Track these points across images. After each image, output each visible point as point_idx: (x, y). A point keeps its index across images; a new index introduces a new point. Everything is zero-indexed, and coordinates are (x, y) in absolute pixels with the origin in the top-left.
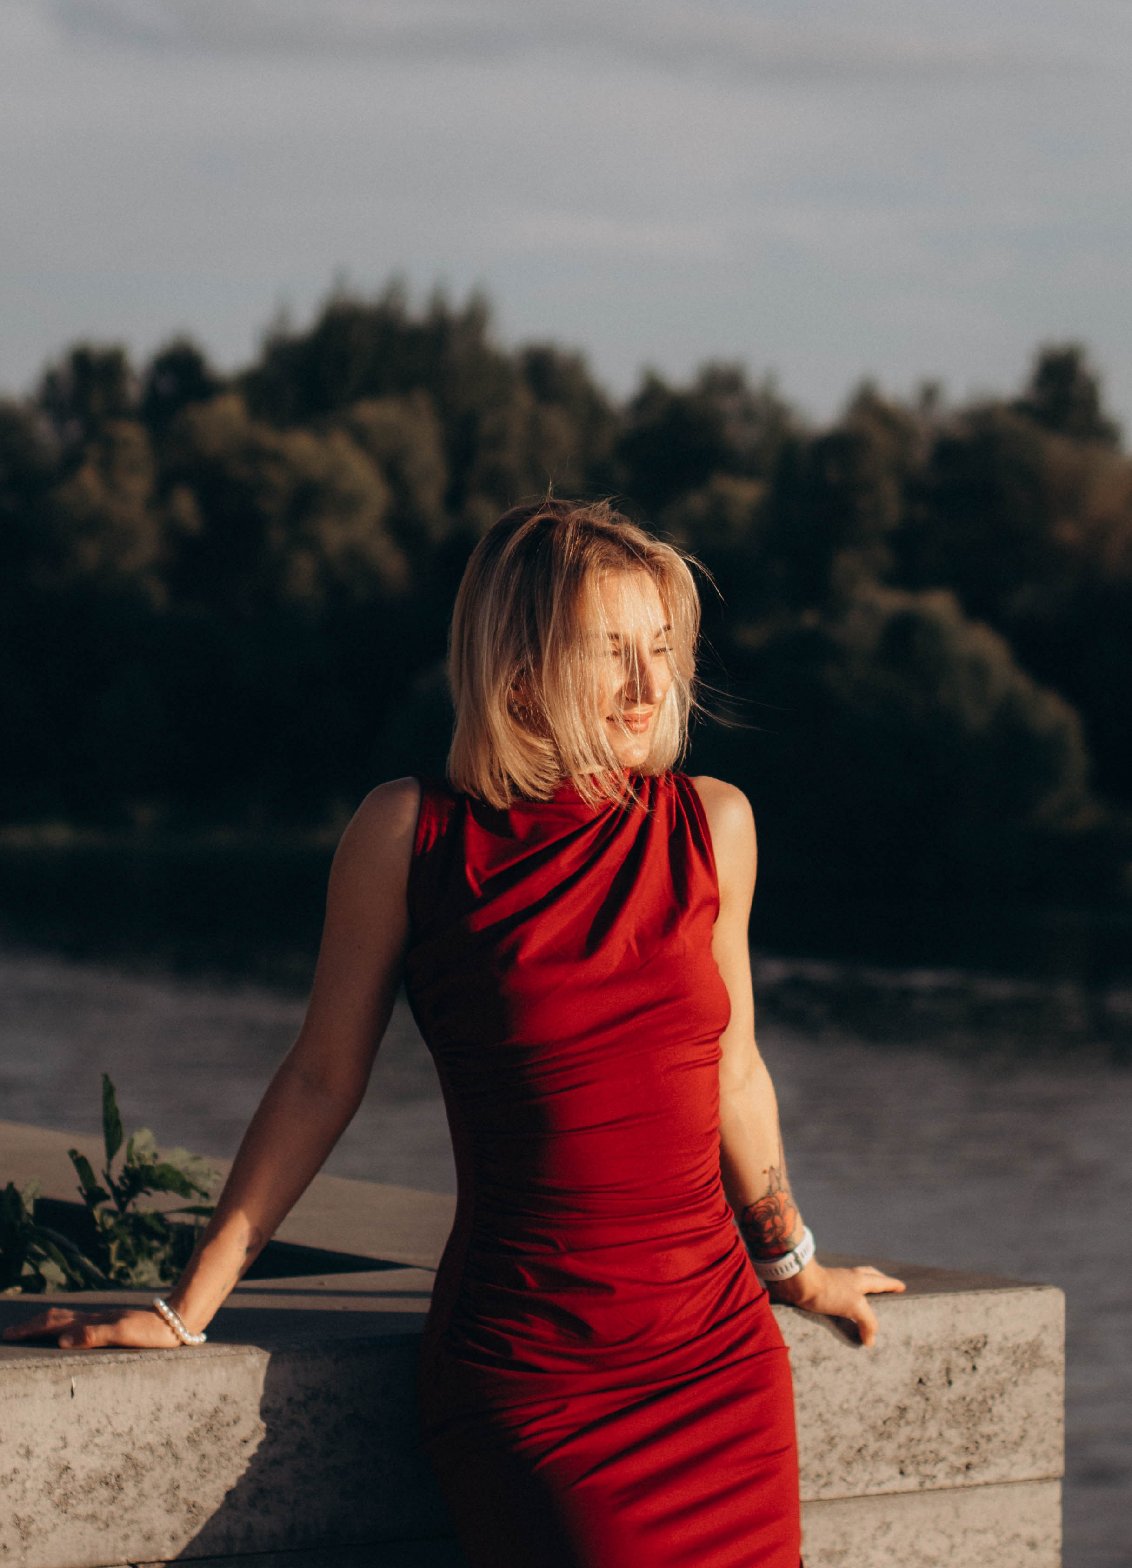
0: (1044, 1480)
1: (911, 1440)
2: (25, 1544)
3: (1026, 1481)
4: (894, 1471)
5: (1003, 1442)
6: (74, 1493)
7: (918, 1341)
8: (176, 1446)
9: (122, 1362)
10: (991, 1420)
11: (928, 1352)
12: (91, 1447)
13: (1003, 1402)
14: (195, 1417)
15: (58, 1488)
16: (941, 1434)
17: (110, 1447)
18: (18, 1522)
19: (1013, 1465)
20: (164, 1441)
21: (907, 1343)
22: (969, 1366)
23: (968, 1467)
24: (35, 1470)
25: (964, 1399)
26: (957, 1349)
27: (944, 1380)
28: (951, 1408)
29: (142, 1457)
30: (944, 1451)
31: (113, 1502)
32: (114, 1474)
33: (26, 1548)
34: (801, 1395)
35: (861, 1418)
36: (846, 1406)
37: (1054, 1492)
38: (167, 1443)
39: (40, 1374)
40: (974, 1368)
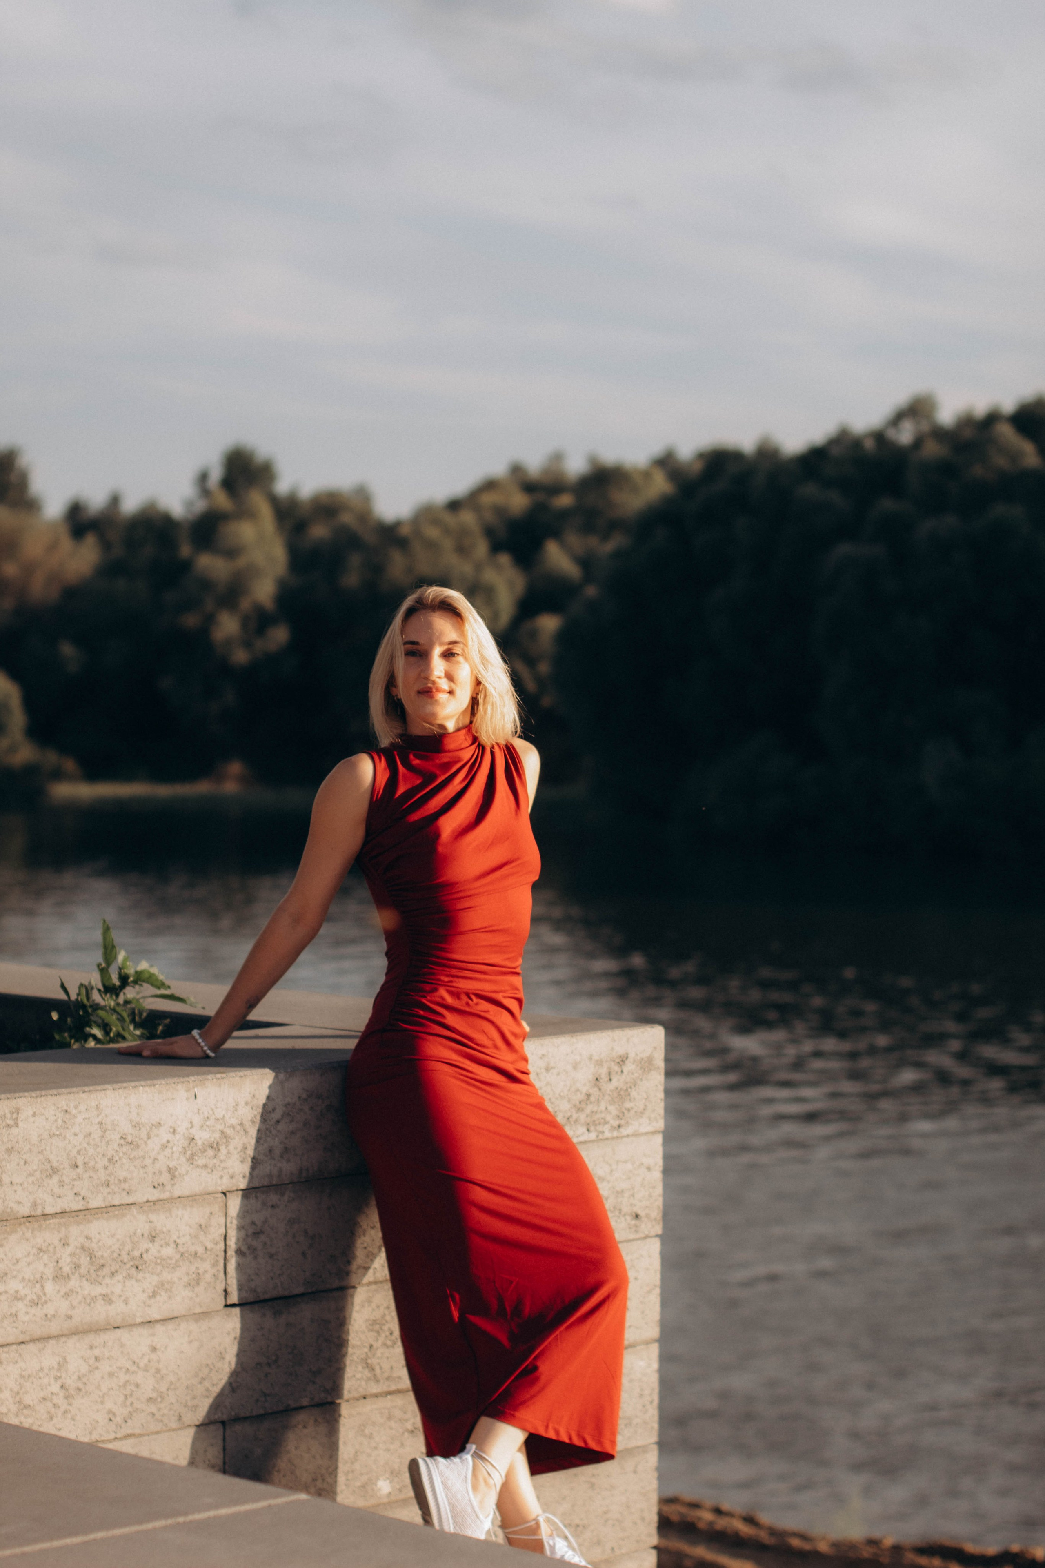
0: (654, 1133)
1: (593, 1112)
2: (173, 1182)
3: (646, 1134)
4: (584, 1130)
5: (636, 1112)
6: (196, 1153)
7: (595, 1058)
8: (245, 1125)
9: (219, 1079)
10: (630, 1100)
11: (599, 1063)
12: (205, 1127)
13: (635, 1090)
14: (254, 1109)
15: (189, 1150)
16: (606, 1108)
17: (213, 1127)
18: (170, 1170)
19: (640, 1124)
20: (240, 1123)
21: (591, 1059)
22: (619, 1070)
23: (619, 1126)
24: (178, 1141)
25: (617, 1088)
26: (614, 1061)
27: (608, 1079)
28: (611, 1093)
29: (229, 1132)
30: (609, 1118)
31: (215, 1157)
32: (215, 1142)
33: (173, 1185)
34: (541, 1088)
35: (569, 1101)
36: (562, 1094)
37: (659, 1139)
38: (241, 1124)
39: (180, 1086)
40: (622, 1072)
